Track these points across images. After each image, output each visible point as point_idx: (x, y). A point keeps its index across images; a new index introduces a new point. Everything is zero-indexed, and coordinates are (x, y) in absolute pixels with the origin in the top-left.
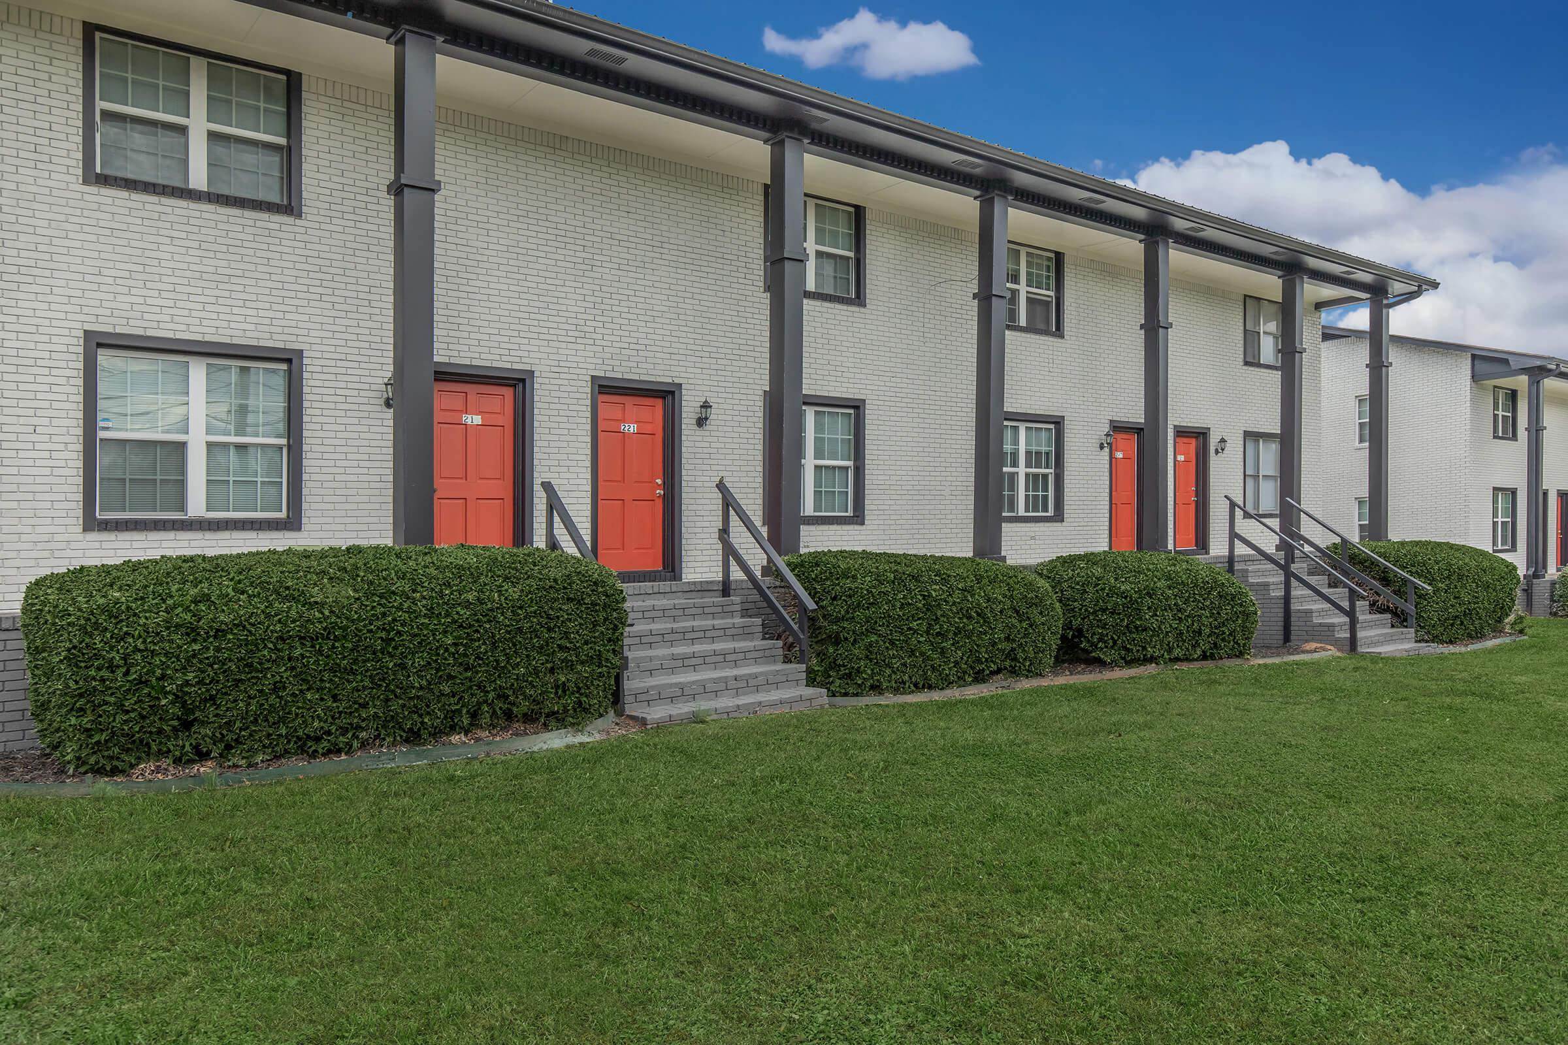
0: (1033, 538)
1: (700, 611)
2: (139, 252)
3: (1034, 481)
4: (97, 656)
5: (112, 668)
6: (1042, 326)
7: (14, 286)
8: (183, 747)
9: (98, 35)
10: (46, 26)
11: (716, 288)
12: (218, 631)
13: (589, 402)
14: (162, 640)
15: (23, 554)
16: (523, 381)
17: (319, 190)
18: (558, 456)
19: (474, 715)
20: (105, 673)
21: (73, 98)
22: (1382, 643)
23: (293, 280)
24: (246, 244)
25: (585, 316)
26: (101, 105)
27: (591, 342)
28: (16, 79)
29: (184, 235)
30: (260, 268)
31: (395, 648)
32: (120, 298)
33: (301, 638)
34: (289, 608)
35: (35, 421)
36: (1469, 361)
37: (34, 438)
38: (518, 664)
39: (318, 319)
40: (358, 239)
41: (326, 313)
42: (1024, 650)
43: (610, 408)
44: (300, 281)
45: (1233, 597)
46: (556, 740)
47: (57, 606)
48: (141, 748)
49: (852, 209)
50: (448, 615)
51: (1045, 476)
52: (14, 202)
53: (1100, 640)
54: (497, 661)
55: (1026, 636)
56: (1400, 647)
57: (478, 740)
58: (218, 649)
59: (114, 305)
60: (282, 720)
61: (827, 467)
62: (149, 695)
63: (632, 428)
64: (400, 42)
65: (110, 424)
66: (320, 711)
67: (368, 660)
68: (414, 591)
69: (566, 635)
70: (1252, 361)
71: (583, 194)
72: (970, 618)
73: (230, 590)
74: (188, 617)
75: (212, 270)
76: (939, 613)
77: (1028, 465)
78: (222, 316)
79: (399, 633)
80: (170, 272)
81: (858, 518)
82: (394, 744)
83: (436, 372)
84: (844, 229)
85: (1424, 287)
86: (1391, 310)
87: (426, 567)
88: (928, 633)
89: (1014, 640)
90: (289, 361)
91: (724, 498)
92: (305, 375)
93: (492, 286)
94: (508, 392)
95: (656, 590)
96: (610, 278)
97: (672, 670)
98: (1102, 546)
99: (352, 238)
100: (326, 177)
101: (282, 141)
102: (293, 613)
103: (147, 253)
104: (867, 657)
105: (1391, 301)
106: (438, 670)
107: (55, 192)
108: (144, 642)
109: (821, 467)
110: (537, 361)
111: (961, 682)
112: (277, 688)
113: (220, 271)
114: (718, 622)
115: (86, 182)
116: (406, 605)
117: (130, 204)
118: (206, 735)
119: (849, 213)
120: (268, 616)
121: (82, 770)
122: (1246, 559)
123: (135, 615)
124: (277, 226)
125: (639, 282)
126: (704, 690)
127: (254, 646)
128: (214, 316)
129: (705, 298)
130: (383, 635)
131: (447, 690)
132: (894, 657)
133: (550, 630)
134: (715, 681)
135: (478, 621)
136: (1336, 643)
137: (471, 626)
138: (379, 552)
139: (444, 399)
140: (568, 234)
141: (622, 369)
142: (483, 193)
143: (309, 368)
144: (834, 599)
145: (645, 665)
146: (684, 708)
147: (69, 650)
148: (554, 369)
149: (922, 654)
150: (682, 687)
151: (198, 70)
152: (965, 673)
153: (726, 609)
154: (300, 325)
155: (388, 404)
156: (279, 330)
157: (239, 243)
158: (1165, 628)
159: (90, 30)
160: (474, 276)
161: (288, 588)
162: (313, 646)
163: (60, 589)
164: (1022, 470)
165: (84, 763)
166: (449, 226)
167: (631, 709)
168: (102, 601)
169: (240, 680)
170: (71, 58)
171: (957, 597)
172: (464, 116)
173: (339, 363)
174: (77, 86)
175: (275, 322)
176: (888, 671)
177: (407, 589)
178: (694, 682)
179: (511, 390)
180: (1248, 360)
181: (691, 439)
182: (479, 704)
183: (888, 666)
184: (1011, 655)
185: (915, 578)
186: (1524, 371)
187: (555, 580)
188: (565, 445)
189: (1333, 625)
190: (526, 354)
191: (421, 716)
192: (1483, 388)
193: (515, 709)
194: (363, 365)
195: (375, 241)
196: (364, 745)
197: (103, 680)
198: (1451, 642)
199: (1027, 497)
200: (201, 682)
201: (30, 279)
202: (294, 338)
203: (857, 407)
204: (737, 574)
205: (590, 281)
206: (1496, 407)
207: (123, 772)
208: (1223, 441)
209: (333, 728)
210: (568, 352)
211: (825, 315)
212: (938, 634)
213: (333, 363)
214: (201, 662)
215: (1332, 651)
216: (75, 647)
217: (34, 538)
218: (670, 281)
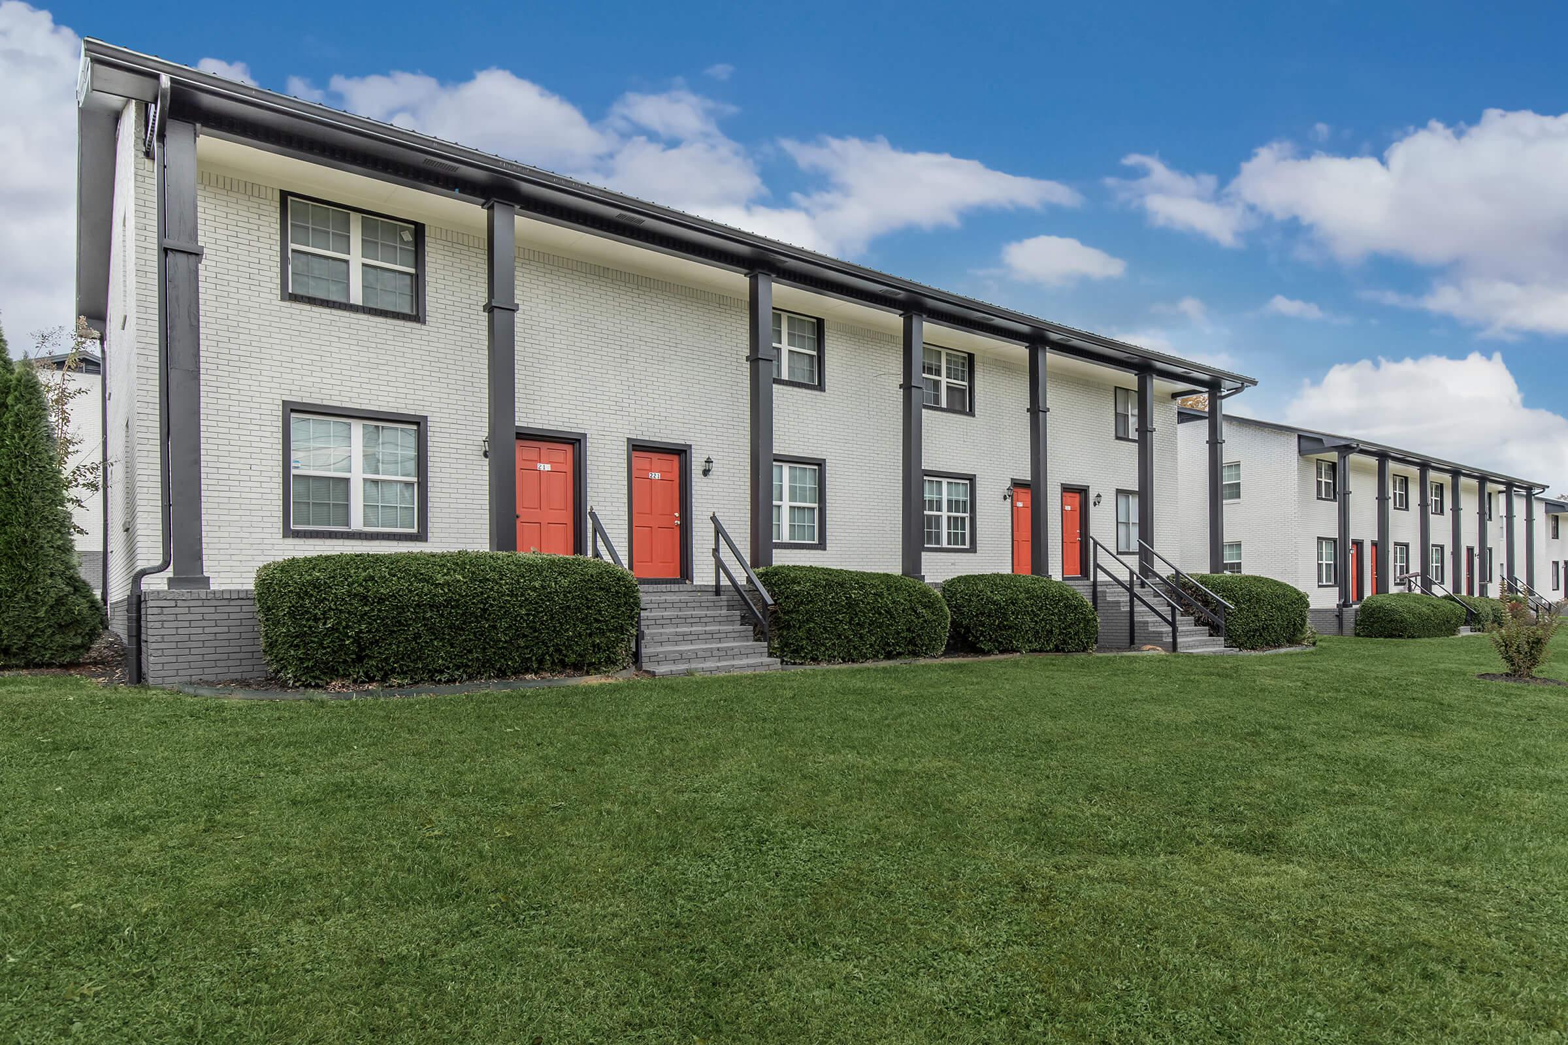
0: (953, 564)
1: (698, 604)
2: (318, 347)
3: (954, 522)
4: (307, 612)
5: (316, 620)
6: (958, 407)
7: (237, 370)
8: (359, 672)
9: (290, 198)
10: (256, 193)
11: (715, 376)
12: (380, 599)
13: (626, 457)
14: (346, 603)
15: (244, 552)
16: (579, 440)
17: (438, 306)
18: (604, 495)
19: (541, 662)
20: (311, 623)
21: (274, 242)
22: (1197, 647)
23: (420, 367)
24: (388, 342)
25: (622, 396)
26: (292, 246)
27: (627, 414)
28: (237, 229)
29: (347, 336)
30: (398, 359)
31: (489, 615)
32: (305, 378)
33: (430, 606)
34: (423, 586)
35: (251, 462)
36: (1296, 440)
37: (251, 473)
38: (568, 629)
39: (438, 395)
40: (464, 339)
41: (442, 390)
42: (921, 640)
43: (641, 460)
44: (425, 368)
45: (1076, 608)
46: (594, 680)
47: (281, 581)
48: (332, 672)
49: (815, 321)
50: (522, 595)
51: (963, 519)
52: (236, 313)
53: (981, 635)
54: (555, 627)
55: (922, 629)
56: (1213, 650)
57: (542, 678)
58: (380, 611)
59: (302, 383)
60: (419, 658)
61: (799, 508)
62: (338, 637)
63: (657, 476)
64: (491, 208)
65: (299, 465)
66: (442, 654)
67: (472, 622)
68: (501, 579)
69: (600, 611)
70: (1121, 437)
71: (620, 309)
72: (880, 614)
73: (386, 574)
74: (361, 589)
75: (366, 360)
76: (858, 609)
77: (950, 510)
78: (373, 392)
79: (492, 605)
80: (338, 361)
81: (822, 545)
82: (490, 677)
83: (517, 433)
84: (809, 334)
85: (1246, 384)
86: (1223, 401)
87: (508, 564)
88: (850, 624)
89: (914, 632)
90: (418, 424)
91: (716, 527)
92: (429, 434)
93: (557, 373)
94: (569, 448)
95: (669, 589)
96: (640, 368)
97: (676, 643)
98: (1007, 570)
99: (460, 338)
100: (442, 296)
101: (412, 271)
102: (426, 590)
103: (323, 348)
104: (807, 638)
105: (1223, 394)
106: (517, 630)
107: (263, 306)
108: (335, 604)
109: (794, 507)
110: (589, 427)
111: (875, 657)
112: (417, 636)
113: (371, 360)
114: (709, 613)
115: (283, 299)
116: (496, 588)
117: (312, 314)
118: (373, 665)
119: (813, 323)
120: (410, 591)
121: (297, 684)
122: (1106, 584)
123: (329, 587)
124: (409, 330)
125: (660, 371)
126: (696, 656)
127: (402, 609)
128: (368, 392)
129: (708, 383)
130: (482, 606)
131: (523, 644)
132: (826, 638)
133: (588, 608)
134: (704, 650)
135: (542, 599)
136: (1163, 645)
137: (537, 603)
138: (479, 556)
139: (524, 453)
140: (610, 337)
141: (649, 434)
142: (550, 308)
143: (432, 429)
144: (787, 597)
145: (657, 639)
146: (683, 667)
147: (290, 608)
148: (601, 433)
149: (846, 637)
150: (681, 653)
151: (356, 221)
152: (878, 652)
153: (717, 604)
154: (426, 399)
155: (486, 455)
156: (412, 402)
157: (384, 341)
158: (1025, 627)
159: (284, 195)
160: (544, 366)
161: (422, 574)
162: (438, 611)
163: (282, 570)
164: (945, 514)
165: (299, 680)
166: (526, 331)
167: (646, 666)
168: (309, 578)
169: (394, 632)
170: (272, 214)
171: (870, 599)
172: (536, 253)
173: (452, 426)
174: (277, 234)
175: (408, 396)
176: (823, 649)
177: (496, 577)
178: (689, 651)
179: (571, 446)
180: (1119, 435)
181: (698, 484)
182: (543, 655)
183: (823, 645)
184: (912, 642)
185: (841, 585)
186: (1336, 448)
187: (592, 576)
188: (609, 486)
189: (1161, 633)
190: (581, 422)
191: (506, 660)
192: (1308, 460)
193: (567, 659)
194: (468, 427)
195: (476, 341)
196: (470, 678)
197: (310, 627)
198: (1253, 649)
199: (949, 534)
200: (369, 632)
201: (247, 365)
202: (421, 408)
203: (820, 464)
204: (725, 581)
205: (626, 370)
206: (1319, 474)
207: (322, 687)
208: (1099, 496)
209: (451, 665)
210: (610, 421)
211: (795, 397)
212: (858, 624)
213: (448, 425)
214: (369, 618)
215: (1160, 652)
216: (293, 606)
217: (251, 541)
218: (682, 371)
